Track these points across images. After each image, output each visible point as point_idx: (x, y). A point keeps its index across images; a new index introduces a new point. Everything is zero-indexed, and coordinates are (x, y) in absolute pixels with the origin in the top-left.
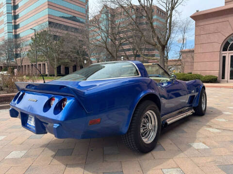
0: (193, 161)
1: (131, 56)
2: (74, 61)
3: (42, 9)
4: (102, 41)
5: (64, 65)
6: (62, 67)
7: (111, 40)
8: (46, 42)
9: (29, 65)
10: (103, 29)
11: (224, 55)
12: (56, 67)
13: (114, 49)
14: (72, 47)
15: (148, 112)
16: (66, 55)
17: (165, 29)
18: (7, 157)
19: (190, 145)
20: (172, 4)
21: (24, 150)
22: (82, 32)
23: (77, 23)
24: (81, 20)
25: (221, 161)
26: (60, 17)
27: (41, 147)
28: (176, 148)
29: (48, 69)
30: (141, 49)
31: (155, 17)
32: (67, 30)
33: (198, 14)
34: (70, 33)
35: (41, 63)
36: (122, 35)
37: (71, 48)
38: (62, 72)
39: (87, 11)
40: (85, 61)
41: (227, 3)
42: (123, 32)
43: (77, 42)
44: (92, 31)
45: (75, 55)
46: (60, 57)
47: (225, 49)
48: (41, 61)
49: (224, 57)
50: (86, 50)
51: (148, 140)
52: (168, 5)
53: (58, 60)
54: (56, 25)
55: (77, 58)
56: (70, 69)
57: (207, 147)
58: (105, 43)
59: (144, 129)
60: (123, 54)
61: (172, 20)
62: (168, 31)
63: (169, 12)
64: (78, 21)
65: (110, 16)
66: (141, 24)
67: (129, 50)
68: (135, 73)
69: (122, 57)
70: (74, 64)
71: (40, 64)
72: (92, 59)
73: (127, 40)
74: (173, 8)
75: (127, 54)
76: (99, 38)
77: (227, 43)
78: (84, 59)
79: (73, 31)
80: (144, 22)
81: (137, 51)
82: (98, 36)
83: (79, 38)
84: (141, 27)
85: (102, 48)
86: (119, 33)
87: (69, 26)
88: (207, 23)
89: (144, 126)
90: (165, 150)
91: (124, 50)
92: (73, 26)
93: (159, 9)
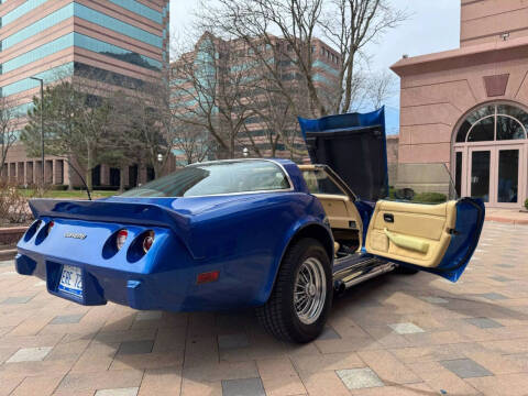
0: (394, 355)
1: (264, 146)
2: (133, 156)
3: (60, 33)
4: (200, 111)
5: (109, 164)
6: (103, 169)
7: (221, 110)
8: (67, 109)
9: (23, 163)
10: (203, 85)
11: (458, 150)
12: (89, 167)
13: (227, 130)
14: (129, 123)
15: (308, 262)
16: (114, 141)
17: (338, 91)
18: (12, 360)
19: (388, 327)
20: (353, 39)
21: (47, 345)
22: (153, 90)
23: (144, 70)
24: (152, 63)
25: (446, 353)
26: (102, 53)
27: (83, 339)
28: (363, 334)
29: (70, 172)
30: (286, 133)
31: (316, 64)
32: (118, 84)
33: (406, 63)
34: (127, 91)
35: (54, 159)
36: (244, 100)
37: (128, 126)
38: (102, 181)
39: (166, 42)
40: (160, 156)
41: (465, 43)
42: (247, 94)
43: (141, 112)
44: (178, 88)
45: (138, 142)
46: (100, 146)
47: (460, 138)
48: (55, 154)
49: (459, 155)
50: (162, 131)
51: (308, 318)
52: (344, 42)
53: (96, 151)
54: (95, 73)
55: (139, 147)
56: (122, 173)
57: (422, 331)
58: (208, 115)
59: (299, 296)
60: (247, 141)
61: (354, 72)
62: (344, 95)
63: (347, 56)
64: (145, 65)
65: (217, 57)
66: (287, 77)
67: (259, 133)
68: (282, 184)
69: (245, 150)
70: (132, 161)
71: (51, 162)
72: (176, 152)
73: (255, 112)
74: (354, 48)
75: (256, 142)
76: (193, 104)
77: (466, 125)
78: (157, 151)
79: (133, 86)
80: (294, 73)
81: (278, 136)
82: (190, 101)
83: (147, 103)
84: (287, 84)
85: (200, 127)
86: (239, 95)
87: (123, 76)
88: (423, 82)
89: (300, 289)
90: (340, 338)
91: (249, 134)
92: (131, 74)
93: (324, 47)
